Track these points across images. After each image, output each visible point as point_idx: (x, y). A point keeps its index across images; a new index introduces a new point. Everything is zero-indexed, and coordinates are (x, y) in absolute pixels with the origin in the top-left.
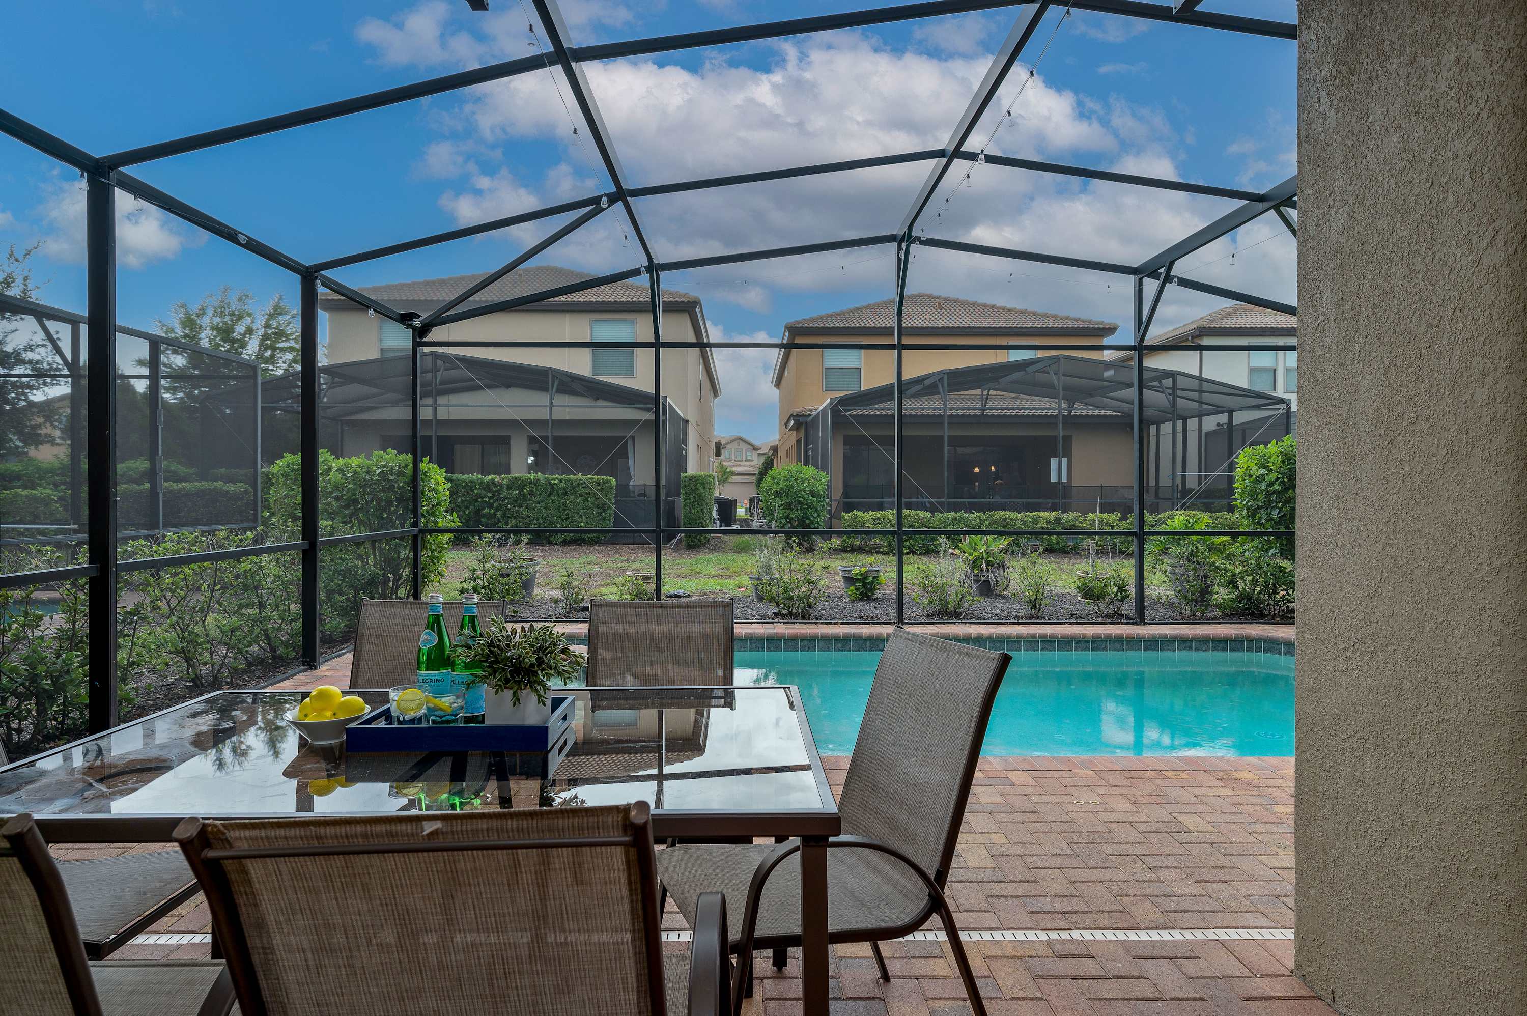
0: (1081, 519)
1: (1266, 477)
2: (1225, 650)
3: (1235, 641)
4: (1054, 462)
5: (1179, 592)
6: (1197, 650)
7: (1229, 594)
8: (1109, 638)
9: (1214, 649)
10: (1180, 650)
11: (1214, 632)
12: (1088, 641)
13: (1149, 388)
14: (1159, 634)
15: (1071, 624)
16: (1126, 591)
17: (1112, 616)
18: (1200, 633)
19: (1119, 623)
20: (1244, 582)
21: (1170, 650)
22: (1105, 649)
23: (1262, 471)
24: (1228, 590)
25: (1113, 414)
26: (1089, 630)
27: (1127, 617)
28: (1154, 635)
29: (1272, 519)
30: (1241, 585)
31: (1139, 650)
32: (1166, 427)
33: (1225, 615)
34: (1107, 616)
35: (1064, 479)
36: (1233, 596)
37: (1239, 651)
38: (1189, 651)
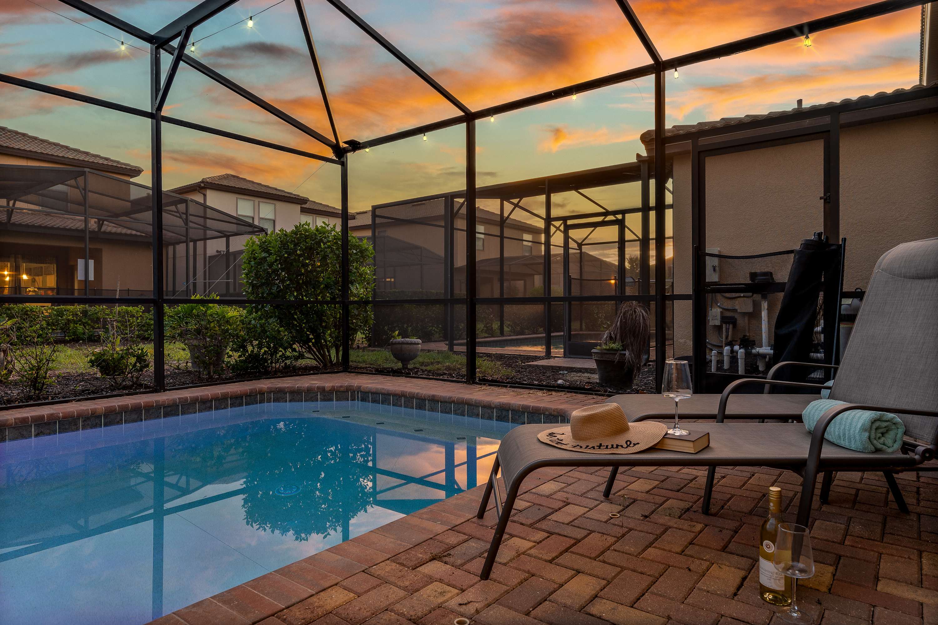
0: (107, 312)
1: (268, 258)
2: (241, 405)
3: (250, 396)
4: (81, 263)
5: (197, 358)
6: (217, 408)
7: (240, 356)
8: (124, 409)
9: (232, 405)
10: (200, 411)
11: (231, 390)
12: (99, 417)
13: (166, 211)
14: (179, 399)
15: (79, 400)
16: (145, 360)
17: (129, 387)
18: (219, 392)
19: (137, 394)
20: (252, 345)
21: (191, 413)
22: (119, 422)
23: (264, 255)
24: (239, 354)
25: (139, 234)
26: (101, 405)
27: (147, 387)
28: (174, 400)
29: (272, 293)
30: (250, 348)
31: (158, 417)
32: (181, 249)
33: (238, 376)
34: (125, 388)
35: (91, 277)
36: (243, 358)
37: (253, 404)
38: (209, 410)
